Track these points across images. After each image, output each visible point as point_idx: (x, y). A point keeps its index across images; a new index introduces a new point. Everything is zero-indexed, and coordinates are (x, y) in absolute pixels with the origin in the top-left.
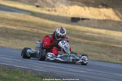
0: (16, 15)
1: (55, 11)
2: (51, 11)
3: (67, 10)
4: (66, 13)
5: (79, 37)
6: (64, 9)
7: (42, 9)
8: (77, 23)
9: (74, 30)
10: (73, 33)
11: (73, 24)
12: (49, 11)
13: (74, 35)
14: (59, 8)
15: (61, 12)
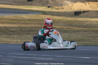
0: (30, 16)
1: (62, 8)
2: (59, 9)
3: (72, 6)
4: (71, 9)
5: (80, 26)
6: (69, 6)
7: (53, 8)
8: (80, 15)
9: (76, 22)
10: (75, 24)
11: (76, 17)
12: (58, 9)
13: (76, 25)
14: (65, 6)
15: (67, 9)
